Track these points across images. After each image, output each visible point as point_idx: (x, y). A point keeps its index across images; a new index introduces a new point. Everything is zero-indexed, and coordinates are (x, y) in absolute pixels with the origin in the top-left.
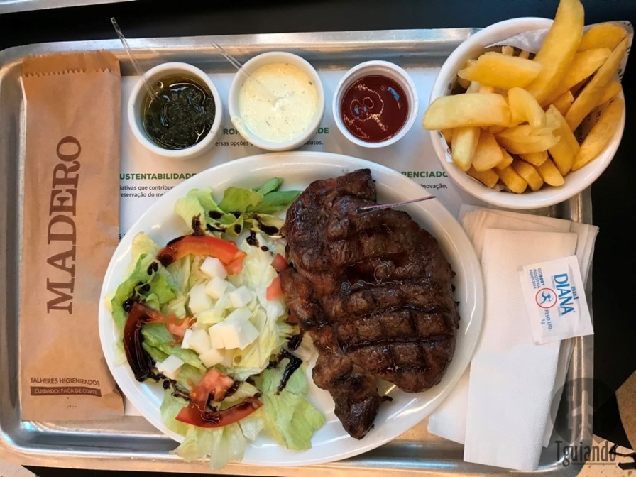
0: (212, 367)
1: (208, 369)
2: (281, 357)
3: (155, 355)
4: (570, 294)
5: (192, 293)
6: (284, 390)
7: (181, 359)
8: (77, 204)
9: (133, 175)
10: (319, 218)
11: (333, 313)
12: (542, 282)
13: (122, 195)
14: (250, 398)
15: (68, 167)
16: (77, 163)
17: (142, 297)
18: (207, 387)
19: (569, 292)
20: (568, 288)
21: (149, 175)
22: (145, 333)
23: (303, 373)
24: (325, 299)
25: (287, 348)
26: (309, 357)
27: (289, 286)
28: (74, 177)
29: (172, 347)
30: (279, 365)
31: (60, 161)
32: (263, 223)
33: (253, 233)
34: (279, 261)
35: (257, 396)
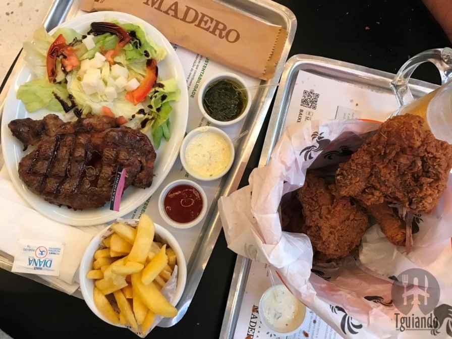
0: (80, 64)
1: (80, 62)
2: (73, 102)
3: (101, 37)
4: (38, 266)
5: (125, 69)
6: (54, 97)
7: (91, 50)
8: (200, 29)
9: (207, 65)
10: (135, 150)
11: (80, 137)
12: (51, 253)
13: (198, 55)
14: (56, 76)
15: (223, 32)
16: (223, 38)
17: (133, 42)
18: (71, 57)
19: (40, 265)
20: (42, 266)
21: (203, 73)
22: (114, 36)
23: (60, 111)
24: (89, 136)
25: (76, 107)
26: (66, 117)
27: (105, 120)
28: (216, 33)
29: (100, 48)
30: (69, 100)
31: (228, 29)
32: (149, 122)
33: (145, 114)
34: (123, 121)
35: (55, 81)
